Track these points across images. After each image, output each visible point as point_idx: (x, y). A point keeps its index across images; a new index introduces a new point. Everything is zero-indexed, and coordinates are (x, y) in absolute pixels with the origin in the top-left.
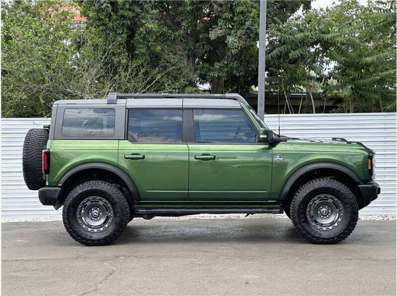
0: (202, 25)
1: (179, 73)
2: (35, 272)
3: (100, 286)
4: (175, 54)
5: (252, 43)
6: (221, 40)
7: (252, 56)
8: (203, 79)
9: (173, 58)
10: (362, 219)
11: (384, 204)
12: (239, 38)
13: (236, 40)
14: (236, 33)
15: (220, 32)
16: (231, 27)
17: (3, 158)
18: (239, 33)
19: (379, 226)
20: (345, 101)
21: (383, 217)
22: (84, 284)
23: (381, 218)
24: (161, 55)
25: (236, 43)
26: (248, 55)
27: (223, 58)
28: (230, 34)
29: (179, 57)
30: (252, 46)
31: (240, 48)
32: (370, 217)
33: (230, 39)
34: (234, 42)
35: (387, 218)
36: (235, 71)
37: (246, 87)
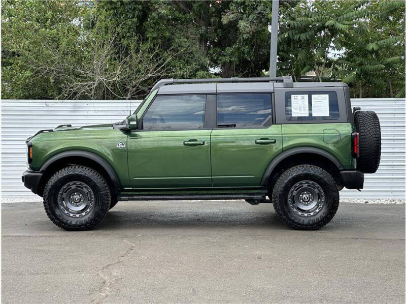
0: (214, 9)
1: (191, 57)
2: (60, 246)
3: (122, 259)
4: (187, 38)
5: (264, 28)
6: (233, 25)
7: (263, 41)
8: (215, 63)
9: (184, 41)
10: (370, 203)
11: (392, 188)
12: (251, 22)
13: (248, 25)
14: (248, 17)
15: (232, 16)
16: (242, 11)
17: (3, 139)
18: (251, 17)
19: (386, 209)
20: (355, 87)
21: (391, 201)
22: (107, 257)
23: (389, 202)
24: (173, 39)
25: (248, 27)
26: (259, 40)
27: (235, 42)
28: (242, 19)
29: (191, 40)
30: (264, 30)
31: (251, 32)
32: (378, 201)
33: (242, 24)
34: (246, 26)
35: (395, 202)
36: (246, 56)
37: (257, 71)
